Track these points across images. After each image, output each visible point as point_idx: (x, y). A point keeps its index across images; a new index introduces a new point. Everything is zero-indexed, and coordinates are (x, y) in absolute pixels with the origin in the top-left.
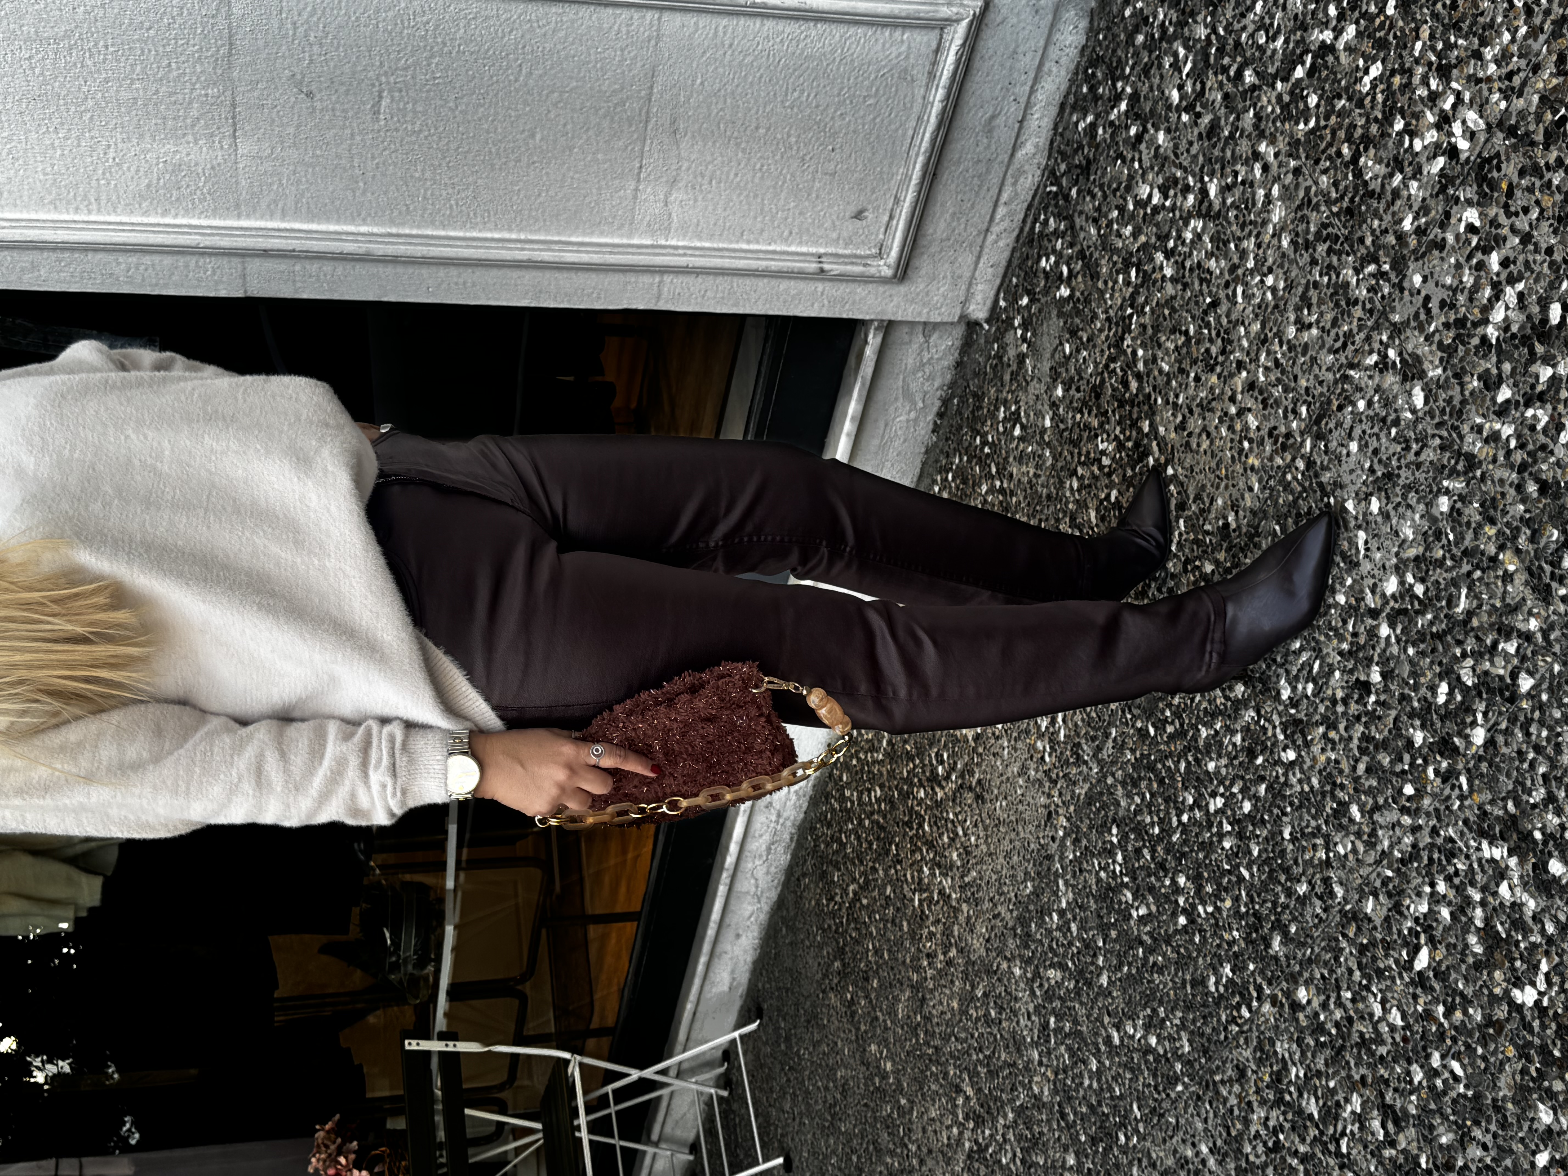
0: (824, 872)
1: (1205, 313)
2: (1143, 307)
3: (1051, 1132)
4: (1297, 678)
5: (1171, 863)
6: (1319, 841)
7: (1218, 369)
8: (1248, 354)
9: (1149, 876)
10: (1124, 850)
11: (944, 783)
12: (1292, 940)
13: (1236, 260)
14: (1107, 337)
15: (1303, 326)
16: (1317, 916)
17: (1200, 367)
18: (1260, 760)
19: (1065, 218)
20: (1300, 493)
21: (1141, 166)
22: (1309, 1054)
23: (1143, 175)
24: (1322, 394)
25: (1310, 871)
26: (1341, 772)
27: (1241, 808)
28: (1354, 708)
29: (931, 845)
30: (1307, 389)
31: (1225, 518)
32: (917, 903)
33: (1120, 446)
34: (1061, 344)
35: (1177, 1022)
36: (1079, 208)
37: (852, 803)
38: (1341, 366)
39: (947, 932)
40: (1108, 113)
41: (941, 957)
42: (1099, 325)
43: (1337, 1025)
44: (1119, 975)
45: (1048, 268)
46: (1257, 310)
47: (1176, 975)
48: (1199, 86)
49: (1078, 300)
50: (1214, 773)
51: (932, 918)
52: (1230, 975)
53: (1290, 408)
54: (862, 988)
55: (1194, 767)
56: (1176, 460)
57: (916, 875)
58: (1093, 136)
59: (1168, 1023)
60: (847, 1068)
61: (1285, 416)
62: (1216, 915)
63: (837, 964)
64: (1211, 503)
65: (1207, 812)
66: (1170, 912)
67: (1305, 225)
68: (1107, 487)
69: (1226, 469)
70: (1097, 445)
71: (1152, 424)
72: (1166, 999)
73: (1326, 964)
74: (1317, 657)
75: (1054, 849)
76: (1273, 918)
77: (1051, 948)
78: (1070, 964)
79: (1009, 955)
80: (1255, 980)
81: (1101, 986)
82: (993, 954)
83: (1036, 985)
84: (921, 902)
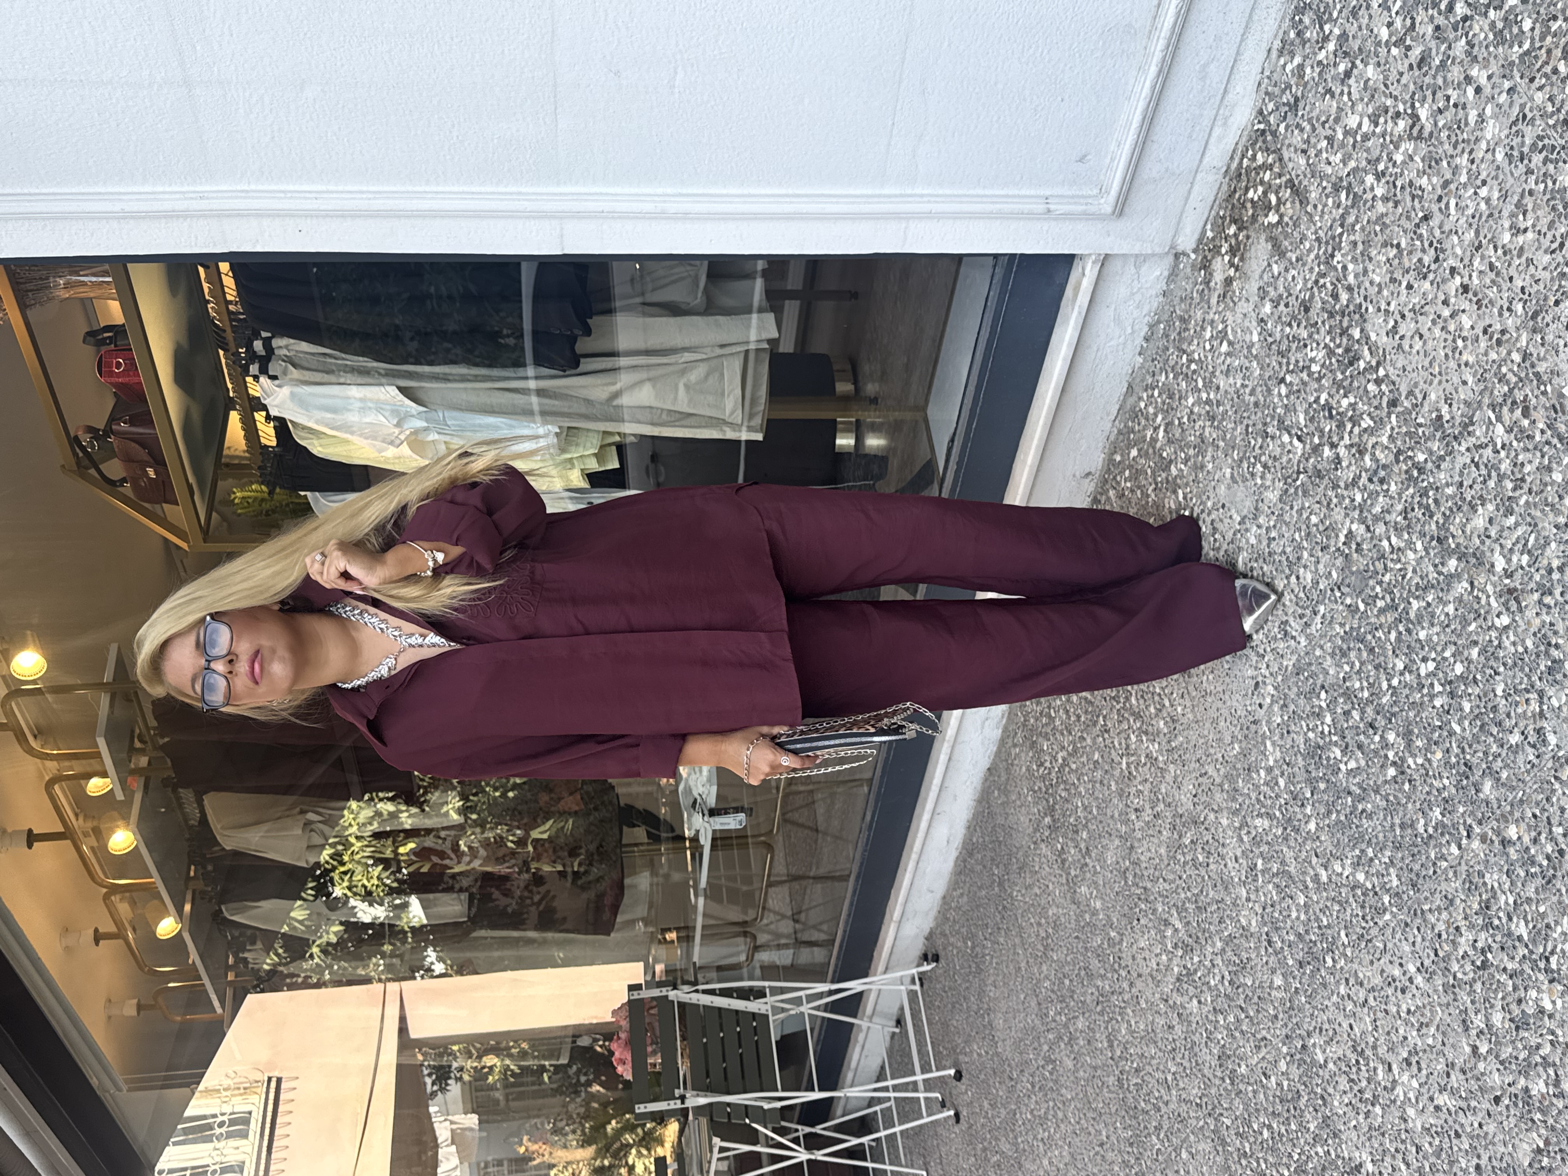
0: (1034, 742)
1: (1417, 226)
2: (1353, 226)
3: (1260, 958)
4: (1511, 550)
5: (1381, 722)
6: (1533, 696)
7: (1431, 276)
8: (1462, 260)
9: (1358, 735)
10: (1333, 712)
12: (1503, 784)
13: (1448, 176)
14: (1317, 257)
15: (1517, 231)
16: (1530, 762)
17: (1411, 277)
18: (1472, 627)
19: (1273, 152)
20: (1516, 383)
21: (1350, 99)
22: (1519, 884)
23: (1352, 107)
24: (1538, 292)
25: (1523, 723)
26: (1556, 633)
27: (1453, 670)
29: (1138, 716)
30: (1523, 288)
31: (1438, 410)
32: (1124, 766)
33: (1331, 353)
34: (1269, 265)
35: (1387, 860)
36: (1287, 142)
38: (1558, 264)
39: (1154, 791)
40: (1316, 54)
41: (1150, 811)
42: (1307, 245)
43: (1548, 858)
44: (1327, 822)
45: (1256, 198)
46: (1471, 220)
47: (1385, 819)
48: (1408, 22)
49: (1287, 224)
50: (1427, 641)
51: (1139, 779)
52: (1440, 817)
53: (1505, 308)
54: (1072, 840)
55: (1405, 637)
56: (1388, 362)
57: (1123, 741)
58: (1301, 76)
59: (1377, 861)
60: (1058, 907)
61: (1501, 315)
62: (1428, 766)
63: (1048, 820)
64: (1424, 398)
65: (1419, 675)
66: (1378, 766)
67: (1520, 138)
68: (1316, 390)
69: (1440, 366)
70: (1306, 354)
71: (1363, 331)
72: (1374, 840)
73: (1538, 804)
74: (1532, 532)
75: (1261, 714)
76: (1484, 766)
77: (1259, 800)
78: (1277, 813)
79: (1216, 808)
80: (1465, 821)
81: (1309, 832)
82: (1200, 808)
83: (1244, 832)
84: (1128, 764)
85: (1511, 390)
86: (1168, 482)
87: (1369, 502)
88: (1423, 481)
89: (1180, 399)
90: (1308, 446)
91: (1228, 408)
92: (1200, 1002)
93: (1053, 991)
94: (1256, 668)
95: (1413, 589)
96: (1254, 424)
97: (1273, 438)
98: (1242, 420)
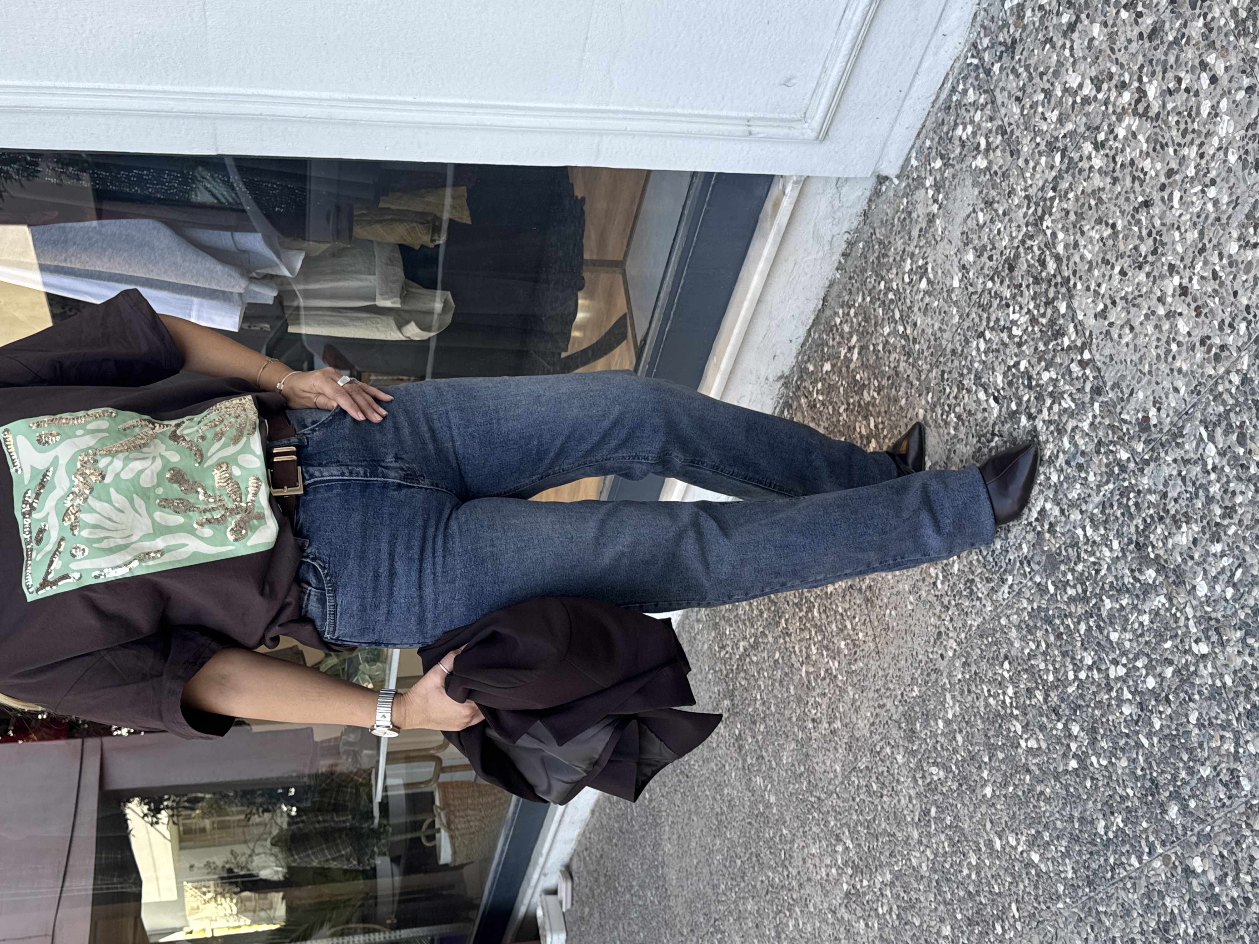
1: (1136, 210)
2: (1066, 193)
4: (1216, 579)
5: (1065, 710)
6: (1229, 735)
7: (1147, 268)
8: (1182, 259)
9: (1041, 716)
10: (1016, 686)
12: (1191, 813)
13: (1174, 165)
14: (1025, 215)
16: (1221, 800)
17: (1126, 262)
18: (1168, 645)
19: (985, 92)
20: (1233, 406)
21: (1072, 55)
23: (1074, 64)
25: (1217, 759)
27: (1144, 682)
29: (820, 629)
30: (1248, 307)
31: (1146, 411)
32: (804, 674)
33: (1034, 321)
34: (974, 211)
35: (1063, 850)
36: (1001, 84)
41: (827, 726)
42: (1016, 202)
43: (1233, 901)
44: (1004, 792)
45: (964, 137)
46: (1195, 219)
47: (1064, 810)
49: (996, 173)
50: (1117, 644)
51: (818, 691)
52: (1121, 825)
53: (1227, 323)
54: (751, 729)
55: (1095, 633)
56: (1094, 347)
57: (804, 650)
58: (1021, 17)
59: (1053, 848)
60: (733, 789)
61: (1221, 328)
62: (1111, 769)
64: (1131, 394)
65: (1108, 675)
66: (1061, 753)
68: (1016, 355)
69: (1150, 366)
70: (1008, 314)
71: (1069, 307)
72: (1051, 826)
73: (1226, 844)
74: (1239, 566)
75: (942, 665)
76: (1171, 789)
77: (936, 749)
78: (954, 767)
79: (893, 743)
80: (1147, 837)
81: (984, 796)
82: (877, 737)
83: (919, 775)
84: (807, 672)
85: (1227, 412)
86: (860, 406)
87: (1065, 485)
88: (1124, 480)
89: (876, 324)
90: (1004, 410)
91: (925, 348)
92: (867, 925)
93: (725, 866)
94: (940, 617)
95: (1107, 587)
96: (950, 372)
97: (969, 391)
98: (937, 364)
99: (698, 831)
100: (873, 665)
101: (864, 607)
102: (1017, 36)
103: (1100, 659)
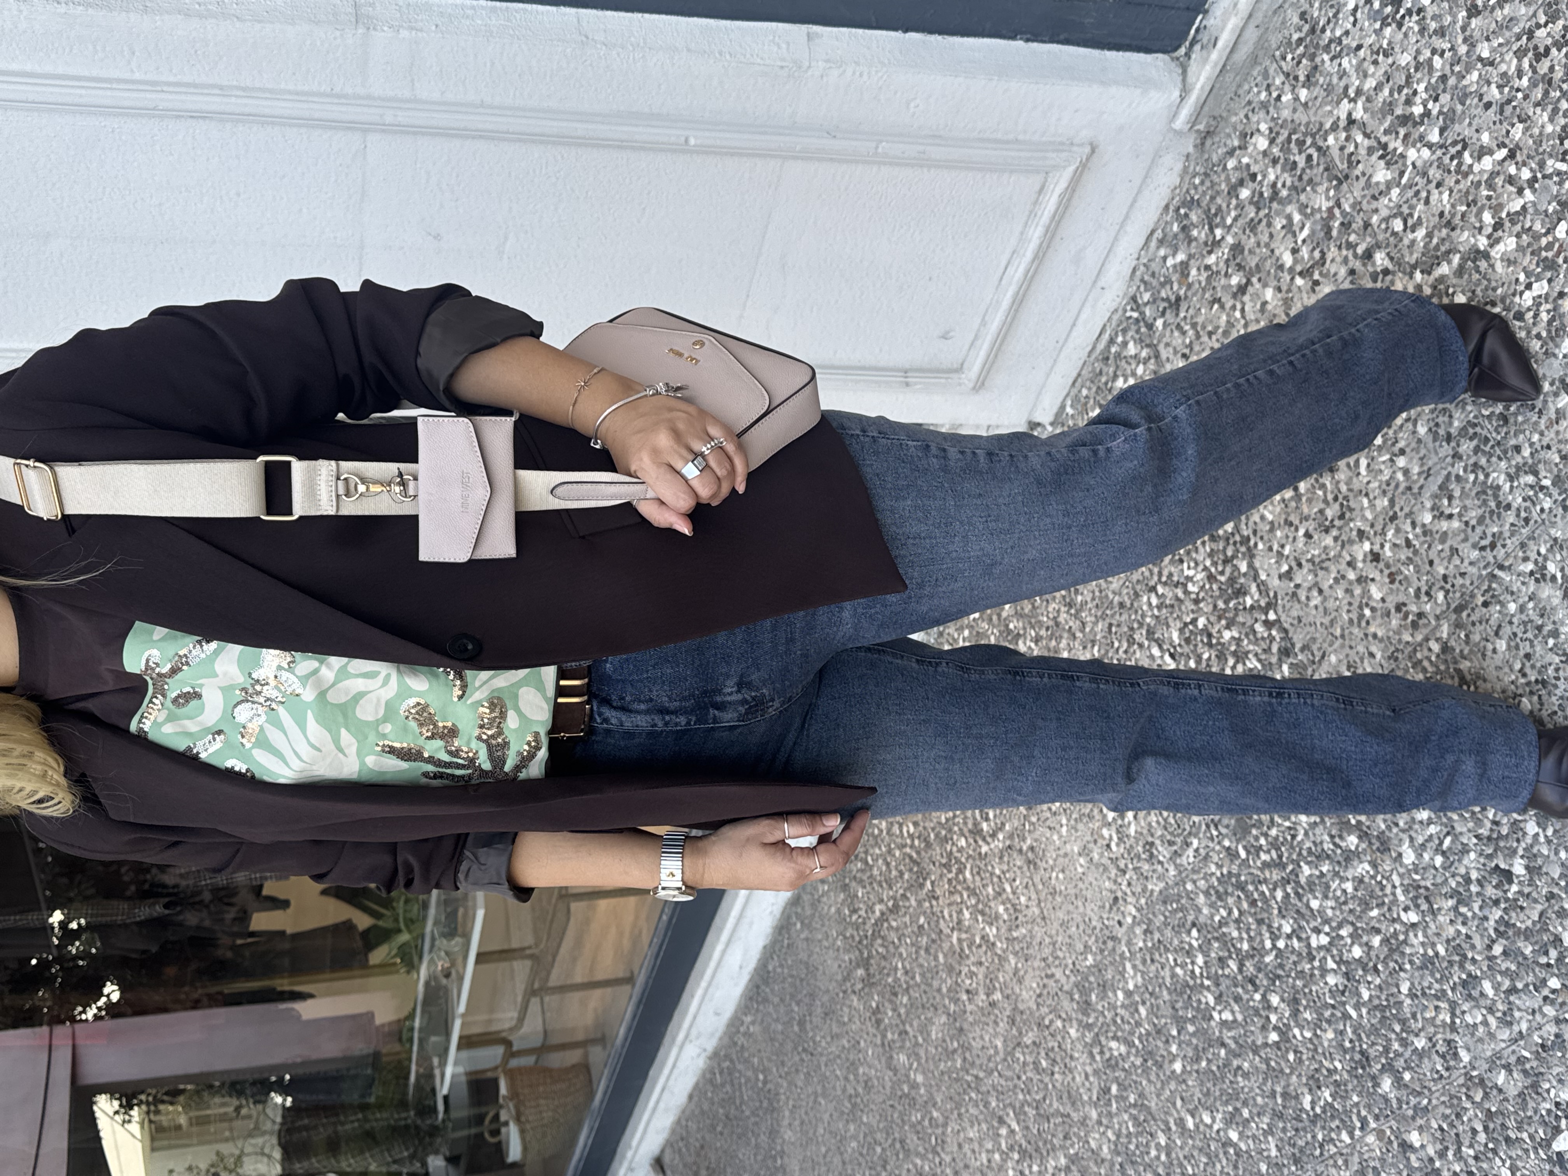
0: (846, 885)
4: (1423, 846)
5: (1262, 980)
6: (1443, 1005)
7: (1335, 532)
8: (1372, 526)
9: (1236, 986)
10: (1206, 954)
11: (989, 839)
12: (1406, 1086)
15: (1440, 515)
16: (1438, 1072)
17: (1311, 525)
18: (1375, 913)
19: (1148, 346)
21: (1243, 317)
24: (1463, 586)
25: (1432, 1030)
26: (1473, 947)
27: (1350, 951)
28: (1490, 891)
29: (973, 892)
30: (1445, 577)
32: (955, 940)
33: (1211, 578)
35: (1265, 1127)
36: (1165, 340)
37: (881, 831)
38: (1488, 564)
39: (991, 978)
40: (1203, 256)
41: (984, 997)
44: (1195, 1067)
46: (1384, 487)
47: (1264, 1084)
48: (1317, 254)
50: (1318, 911)
51: (973, 959)
52: (1330, 1100)
53: (1423, 590)
54: (891, 1001)
55: (1294, 900)
56: (1280, 607)
57: (955, 915)
58: (1185, 275)
59: (1253, 1125)
60: (870, 1067)
61: (1417, 596)
62: (1316, 1041)
63: (860, 972)
64: (1323, 657)
65: (1309, 945)
66: (1259, 1025)
67: (1446, 419)
68: (1193, 611)
69: (1343, 629)
70: (1182, 570)
71: (1251, 566)
72: (1251, 1102)
73: (1445, 1117)
74: (1448, 833)
75: (1120, 932)
76: (1383, 1061)
77: (1115, 1022)
78: (1137, 1042)
79: (1064, 1016)
80: (1359, 1112)
81: (1173, 1072)
82: (1044, 1010)
83: (1096, 1051)
84: (960, 940)
93: (861, 1154)
94: (1115, 882)
95: (1305, 853)
96: (1119, 626)
97: (1141, 646)
98: (1104, 617)
99: (826, 1117)
100: (1038, 931)
101: (1025, 868)
102: (1182, 292)
103: (1300, 927)
